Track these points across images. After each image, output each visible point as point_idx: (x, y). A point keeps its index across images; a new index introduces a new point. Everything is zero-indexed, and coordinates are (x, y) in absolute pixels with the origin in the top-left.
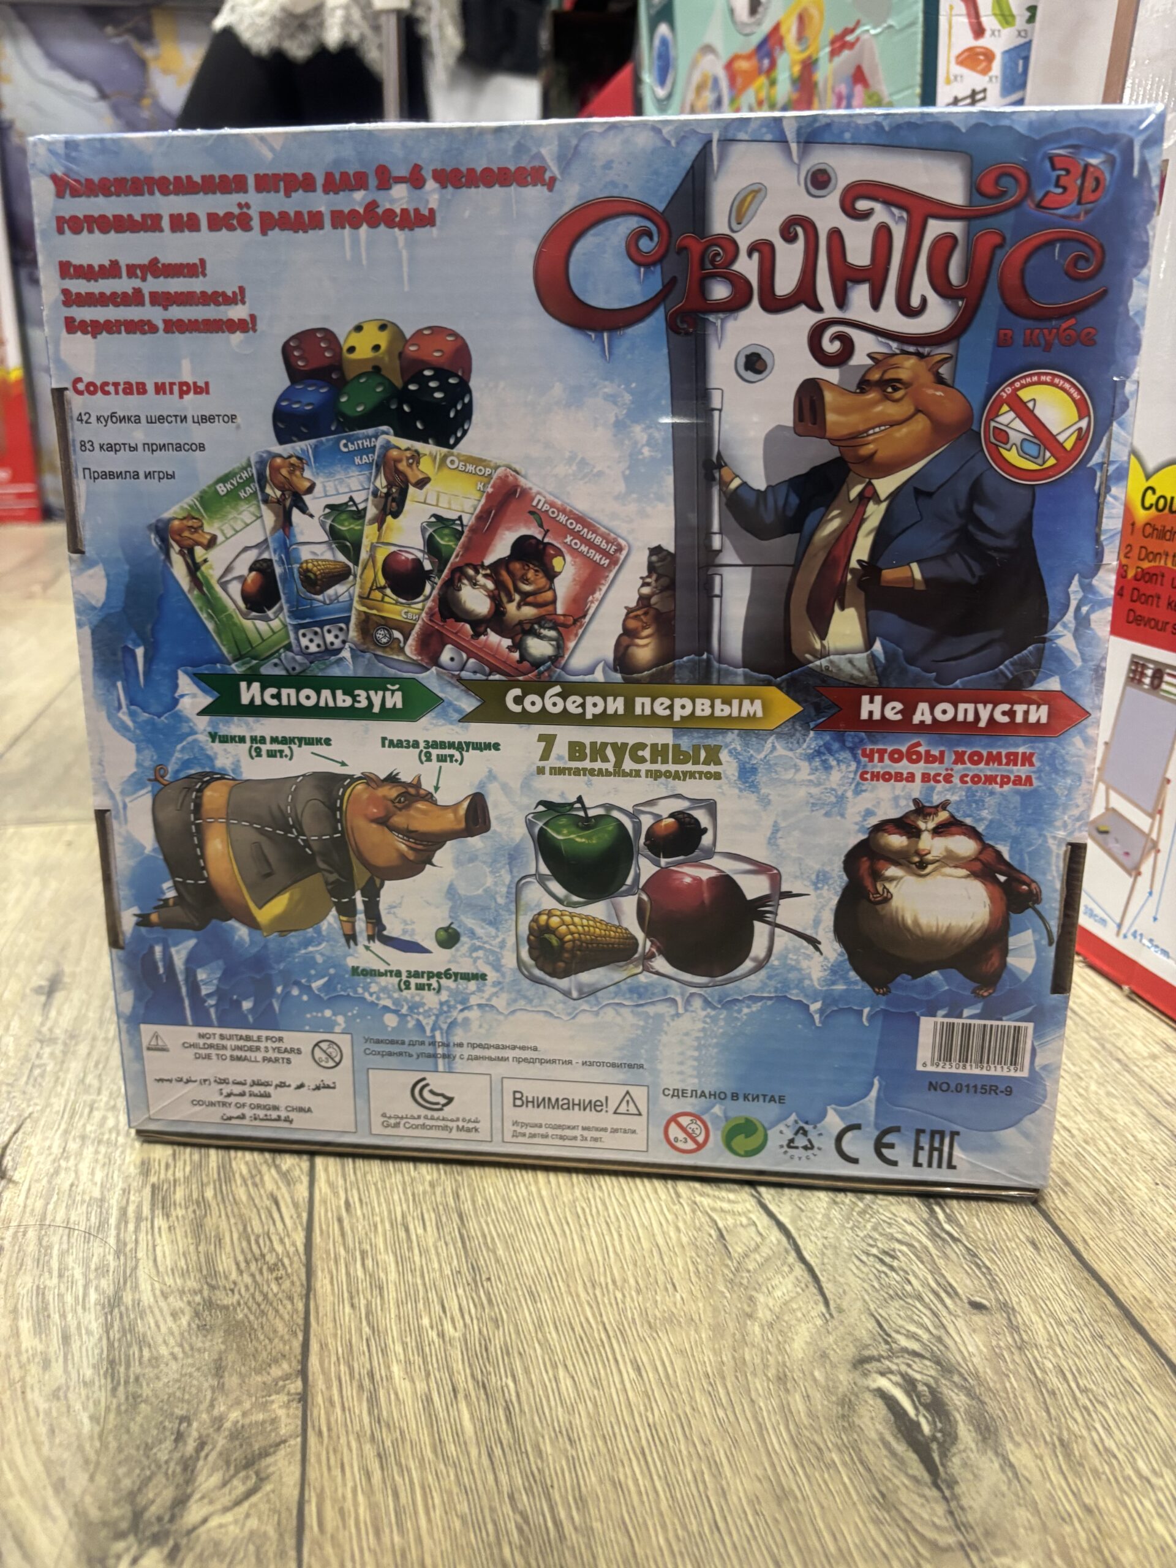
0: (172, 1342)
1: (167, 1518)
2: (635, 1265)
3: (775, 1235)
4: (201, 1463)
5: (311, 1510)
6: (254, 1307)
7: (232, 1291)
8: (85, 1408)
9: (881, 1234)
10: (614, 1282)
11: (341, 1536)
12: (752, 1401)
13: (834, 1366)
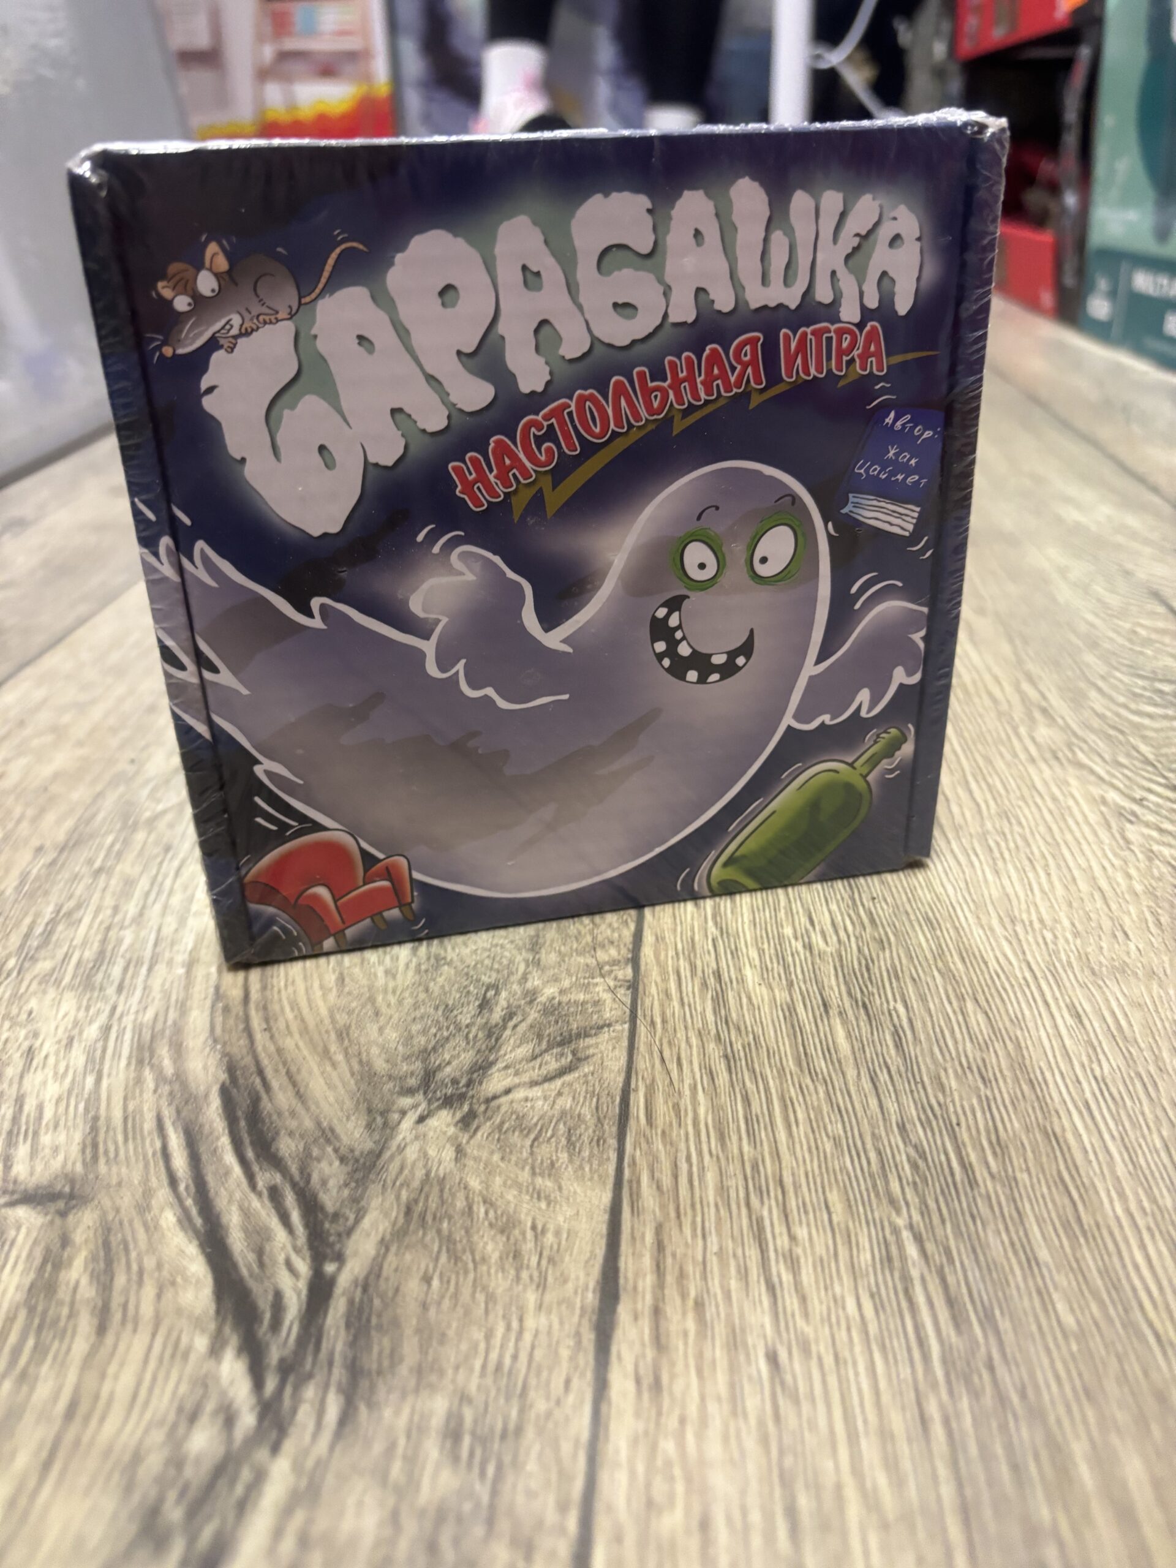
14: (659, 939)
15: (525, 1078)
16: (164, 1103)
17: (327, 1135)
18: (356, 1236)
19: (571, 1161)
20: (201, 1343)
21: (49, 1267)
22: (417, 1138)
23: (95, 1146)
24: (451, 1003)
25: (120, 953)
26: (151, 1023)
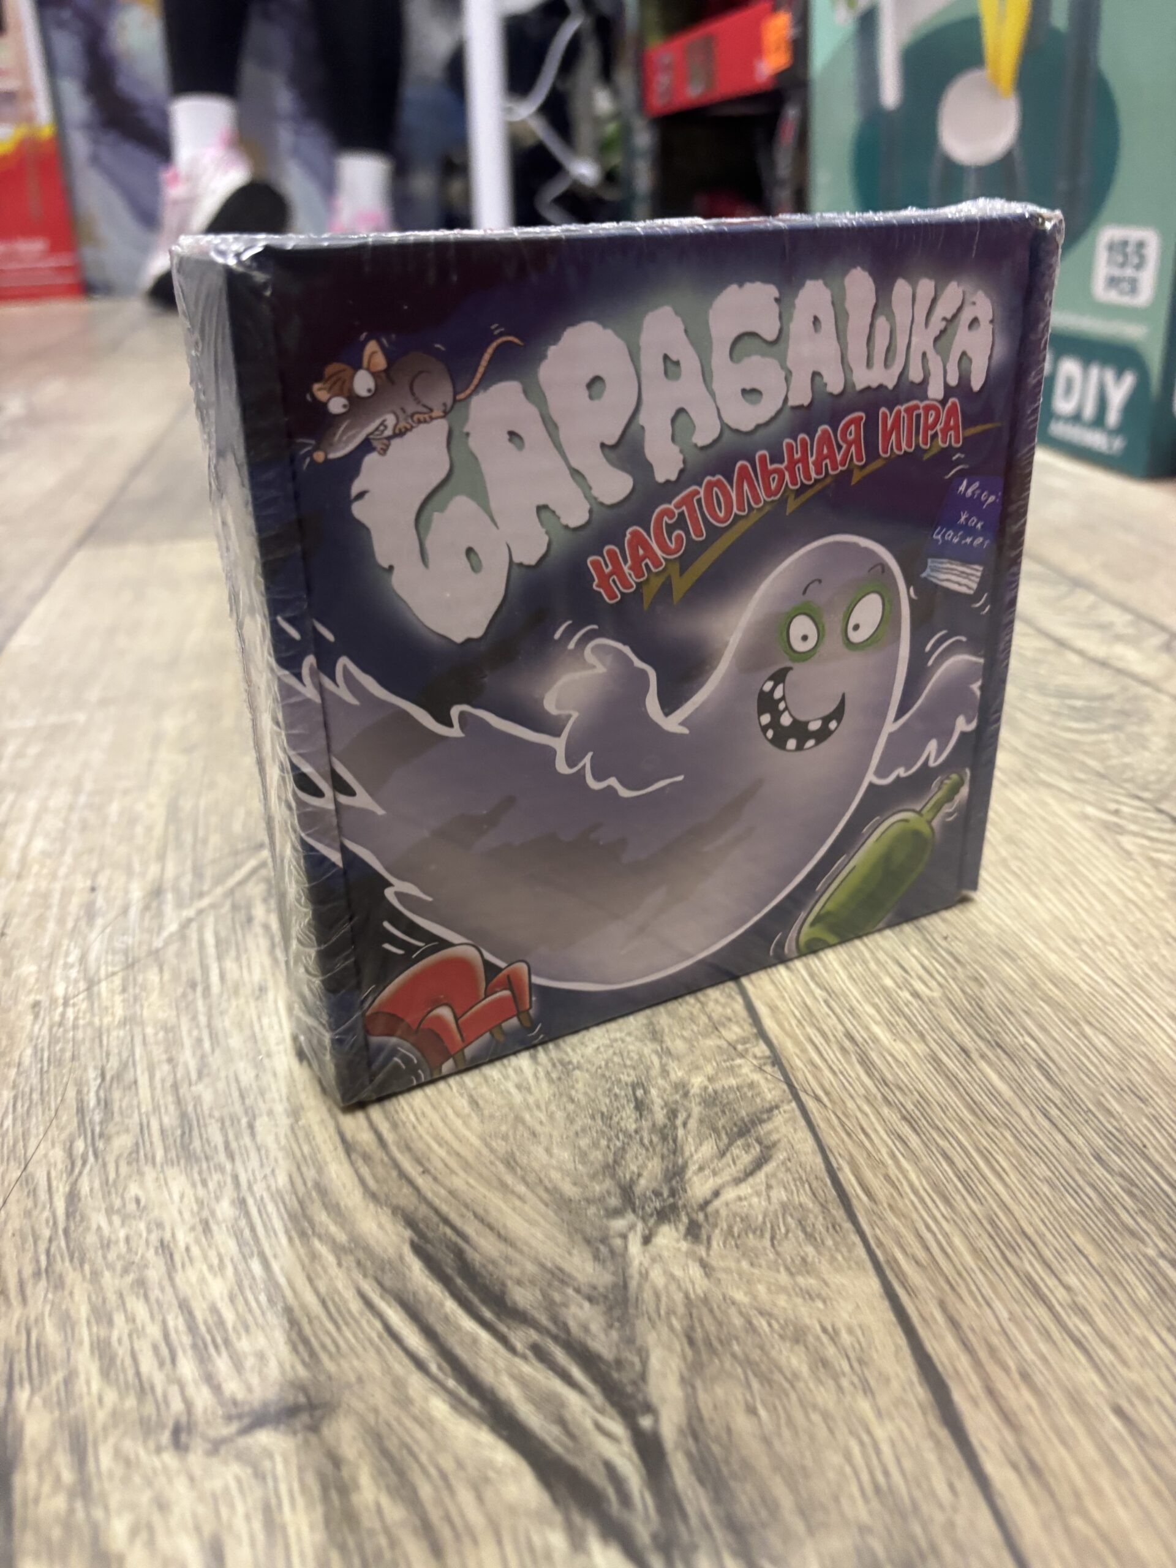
14: (773, 1009)
15: (726, 1176)
16: (359, 1278)
17: (559, 1277)
18: (653, 1380)
19: (819, 1253)
20: (557, 1540)
21: (334, 1496)
22: (653, 1260)
23: (306, 1342)
24: (604, 1110)
25: (206, 1112)
26: (289, 1187)
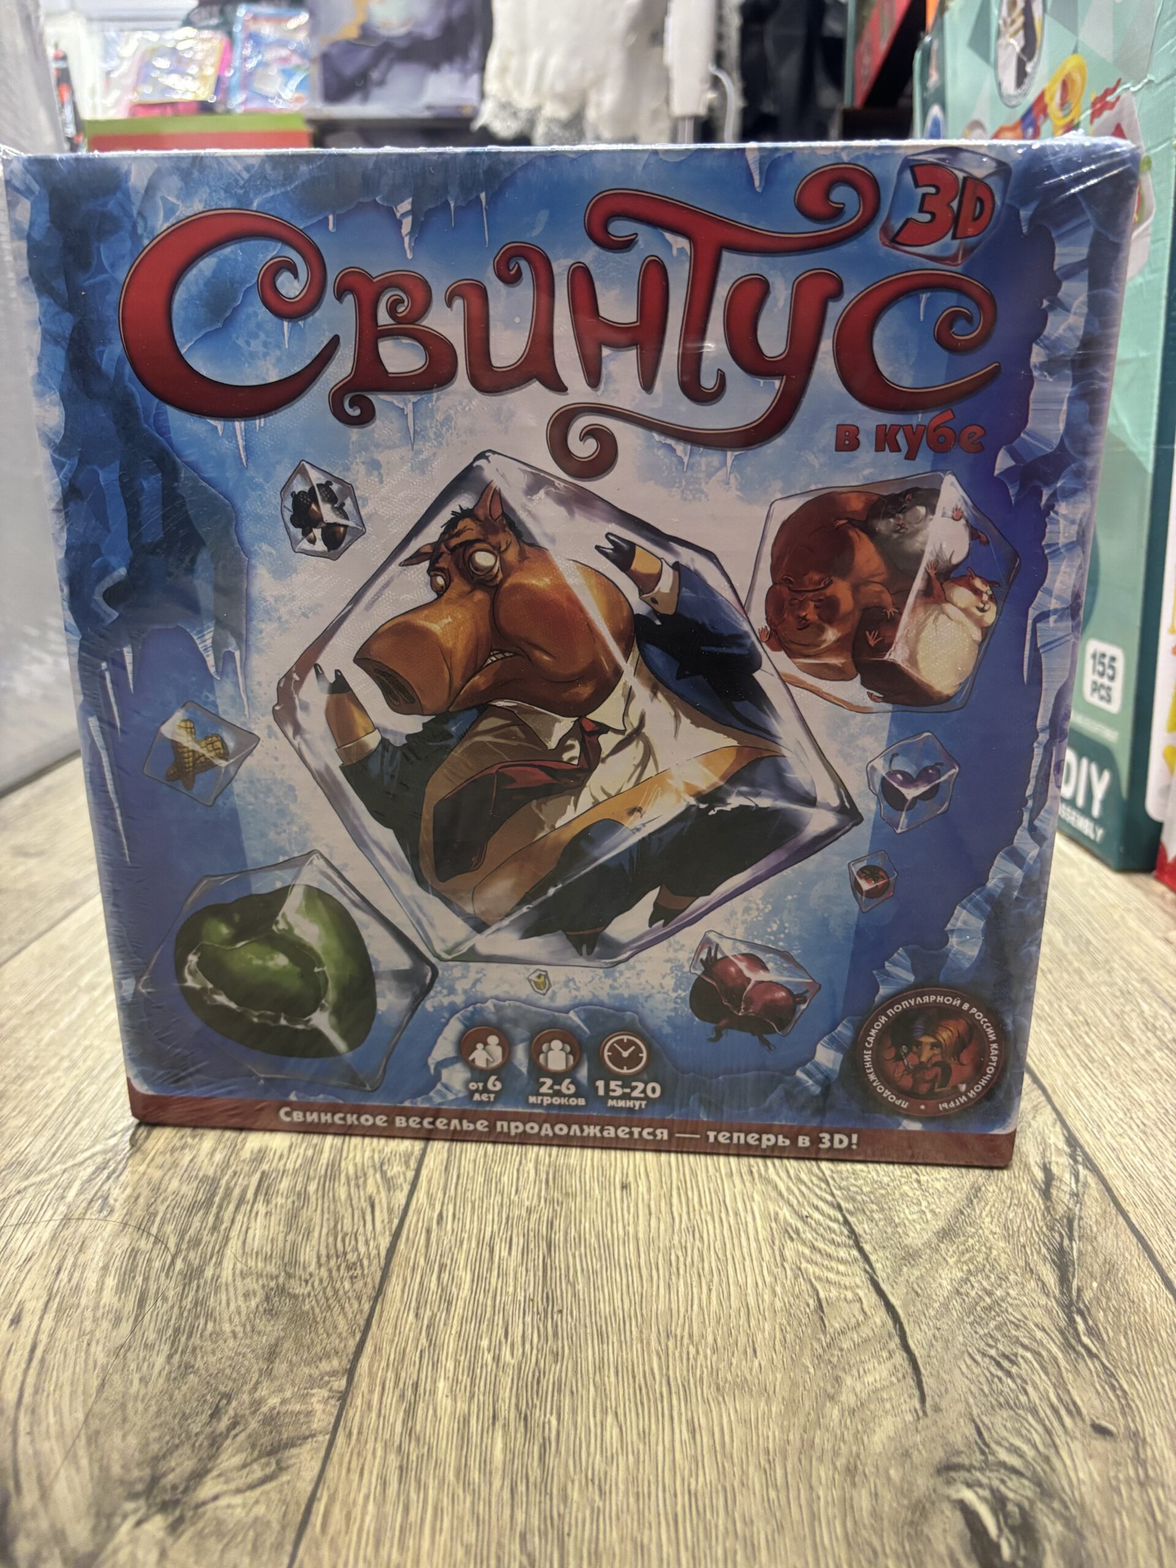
0: (236, 1320)
1: (181, 1488)
2: (718, 1322)
3: (880, 1317)
4: (229, 1441)
5: (320, 1508)
6: (323, 1300)
7: (307, 1282)
8: (139, 1369)
9: (1004, 1336)
10: (691, 1336)
11: (340, 1542)
12: (811, 1487)
13: (914, 1467)
15: (233, 1486)
17: (58, 1537)
22: (131, 1541)
24: (188, 1411)
